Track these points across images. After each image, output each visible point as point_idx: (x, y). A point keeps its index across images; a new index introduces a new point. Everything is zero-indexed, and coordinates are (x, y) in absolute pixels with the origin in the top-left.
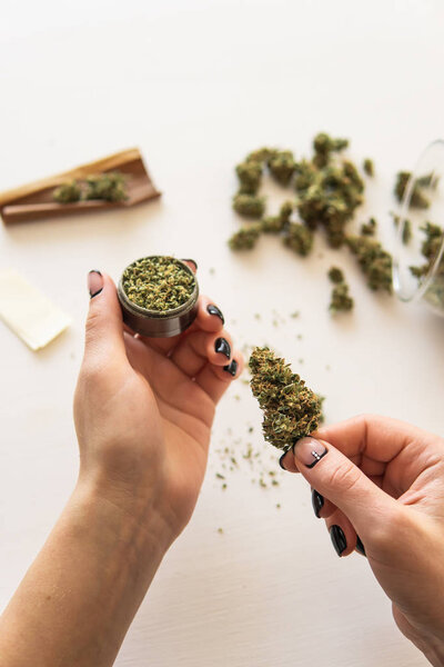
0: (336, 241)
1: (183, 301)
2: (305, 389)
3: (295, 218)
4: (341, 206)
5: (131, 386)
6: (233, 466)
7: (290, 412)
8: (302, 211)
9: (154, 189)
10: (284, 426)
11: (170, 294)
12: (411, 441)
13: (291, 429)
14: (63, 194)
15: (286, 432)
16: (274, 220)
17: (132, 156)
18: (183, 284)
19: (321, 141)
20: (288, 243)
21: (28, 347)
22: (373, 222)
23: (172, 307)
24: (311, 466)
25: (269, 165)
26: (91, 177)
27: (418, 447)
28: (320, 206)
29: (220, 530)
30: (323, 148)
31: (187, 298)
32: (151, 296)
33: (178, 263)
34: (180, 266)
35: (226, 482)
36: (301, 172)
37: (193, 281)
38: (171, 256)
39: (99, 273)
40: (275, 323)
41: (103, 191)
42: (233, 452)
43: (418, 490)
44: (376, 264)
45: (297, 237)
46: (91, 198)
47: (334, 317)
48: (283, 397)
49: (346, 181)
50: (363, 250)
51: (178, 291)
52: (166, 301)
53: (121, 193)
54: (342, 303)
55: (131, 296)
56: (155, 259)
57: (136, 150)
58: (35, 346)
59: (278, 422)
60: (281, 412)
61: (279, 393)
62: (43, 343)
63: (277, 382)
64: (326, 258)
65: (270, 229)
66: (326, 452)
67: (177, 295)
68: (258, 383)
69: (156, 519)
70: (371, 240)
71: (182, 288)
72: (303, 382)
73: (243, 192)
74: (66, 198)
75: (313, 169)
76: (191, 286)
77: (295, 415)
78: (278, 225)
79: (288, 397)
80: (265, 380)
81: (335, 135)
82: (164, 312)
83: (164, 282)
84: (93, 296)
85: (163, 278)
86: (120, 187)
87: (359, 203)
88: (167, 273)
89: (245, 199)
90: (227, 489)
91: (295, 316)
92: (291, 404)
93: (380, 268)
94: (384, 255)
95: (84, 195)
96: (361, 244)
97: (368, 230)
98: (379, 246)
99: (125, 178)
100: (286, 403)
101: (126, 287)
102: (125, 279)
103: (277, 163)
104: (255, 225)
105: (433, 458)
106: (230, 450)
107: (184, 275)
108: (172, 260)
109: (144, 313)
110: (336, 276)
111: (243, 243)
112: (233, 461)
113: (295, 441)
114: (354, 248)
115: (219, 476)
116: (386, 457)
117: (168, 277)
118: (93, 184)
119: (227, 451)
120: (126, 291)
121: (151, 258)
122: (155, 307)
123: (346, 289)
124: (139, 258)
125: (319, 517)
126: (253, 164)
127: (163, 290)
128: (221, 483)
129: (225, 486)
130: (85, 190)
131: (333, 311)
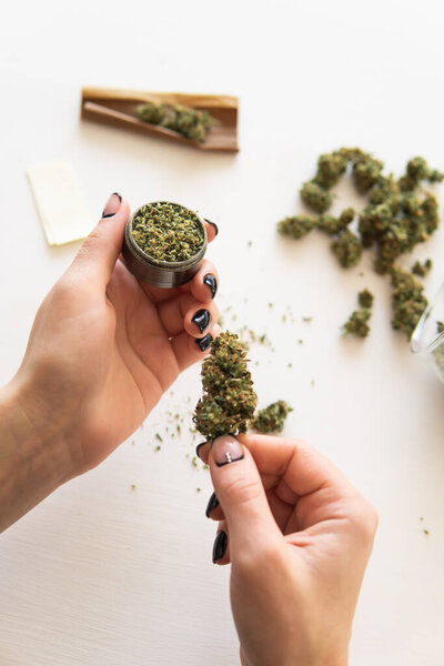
0: (383, 267)
1: (182, 258)
2: (251, 390)
3: (353, 227)
4: (402, 235)
5: (97, 314)
6: (176, 434)
7: (225, 405)
8: (362, 222)
9: (236, 143)
10: (211, 416)
11: (173, 247)
12: (328, 486)
13: (217, 421)
14: (146, 112)
15: (212, 422)
16: (334, 220)
17: (230, 104)
18: (190, 243)
19: (416, 164)
20: (334, 248)
21: (46, 240)
22: (428, 264)
23: (168, 259)
24: (219, 465)
25: (355, 167)
26: (180, 108)
27: (332, 495)
28: (381, 226)
29: (133, 487)
30: (415, 173)
31: (187, 258)
32: (154, 240)
33: (198, 221)
34: (198, 225)
35: (162, 445)
36: (381, 186)
37: (202, 244)
38: (194, 211)
39: (120, 198)
40: (284, 319)
41: (184, 125)
42: (182, 421)
43: (311, 535)
44: (406, 305)
45: (345, 246)
46: (169, 126)
47: (344, 337)
48: (225, 388)
49: (420, 213)
50: (402, 285)
51: (181, 247)
52: (166, 251)
53: (199, 134)
54: (357, 328)
55: (135, 233)
56: (177, 208)
57: (235, 99)
58: (51, 242)
59: (208, 408)
60: (217, 401)
61: (223, 382)
62: (60, 241)
63: (227, 371)
64: (365, 277)
65: (324, 228)
66: (242, 458)
67: (179, 251)
68: (210, 364)
69: (62, 449)
70: (417, 280)
71: (187, 245)
72: (252, 383)
73: (315, 181)
74: (146, 117)
75: (396, 188)
76: (197, 248)
77: (228, 410)
78: (333, 227)
79: (229, 390)
80: (216, 364)
81: (432, 165)
82: (157, 261)
83: (173, 233)
84: (104, 216)
85: (174, 229)
86: (200, 127)
87: (422, 240)
88: (181, 225)
89: (315, 189)
90: (160, 452)
91: (307, 320)
92: (228, 398)
93: (410, 310)
94: (420, 300)
95: (166, 121)
96: (404, 279)
97: (419, 271)
98: (421, 289)
99: (213, 122)
100: (225, 394)
101: (136, 221)
102: (140, 214)
103: (362, 168)
104: (312, 217)
105: (341, 512)
106: (181, 417)
107: (196, 235)
108: (193, 216)
109: (139, 253)
110: (365, 299)
111: (292, 230)
112: (179, 429)
113: (219, 434)
114: (396, 280)
115: (158, 437)
116: (300, 490)
117: (180, 229)
118: (178, 114)
119: (177, 416)
120: (134, 226)
121: (174, 205)
122: (151, 253)
123: (367, 317)
124: (163, 201)
125: (208, 516)
126: (338, 159)
127: (168, 240)
128: (157, 443)
129: (159, 448)
130: (170, 117)
131: (344, 331)
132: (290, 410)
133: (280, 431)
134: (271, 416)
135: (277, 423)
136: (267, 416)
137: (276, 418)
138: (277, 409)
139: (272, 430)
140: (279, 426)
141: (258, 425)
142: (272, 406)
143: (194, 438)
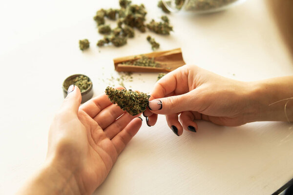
87: (146, 14)
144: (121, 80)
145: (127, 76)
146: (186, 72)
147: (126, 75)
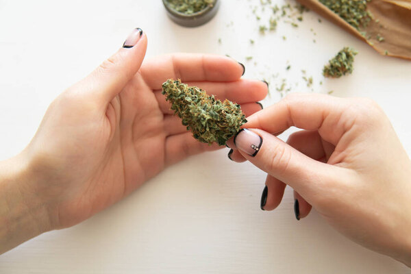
132: (355, 54)
133: (351, 73)
134: (341, 63)
135: (347, 67)
136: (337, 64)
137: (345, 63)
138: (344, 56)
139: (344, 74)
140: (349, 69)
141: (332, 73)
142: (340, 54)
143: (282, 96)
144: (279, 13)
145: (295, 11)
146: (349, 124)
147: (296, 7)
